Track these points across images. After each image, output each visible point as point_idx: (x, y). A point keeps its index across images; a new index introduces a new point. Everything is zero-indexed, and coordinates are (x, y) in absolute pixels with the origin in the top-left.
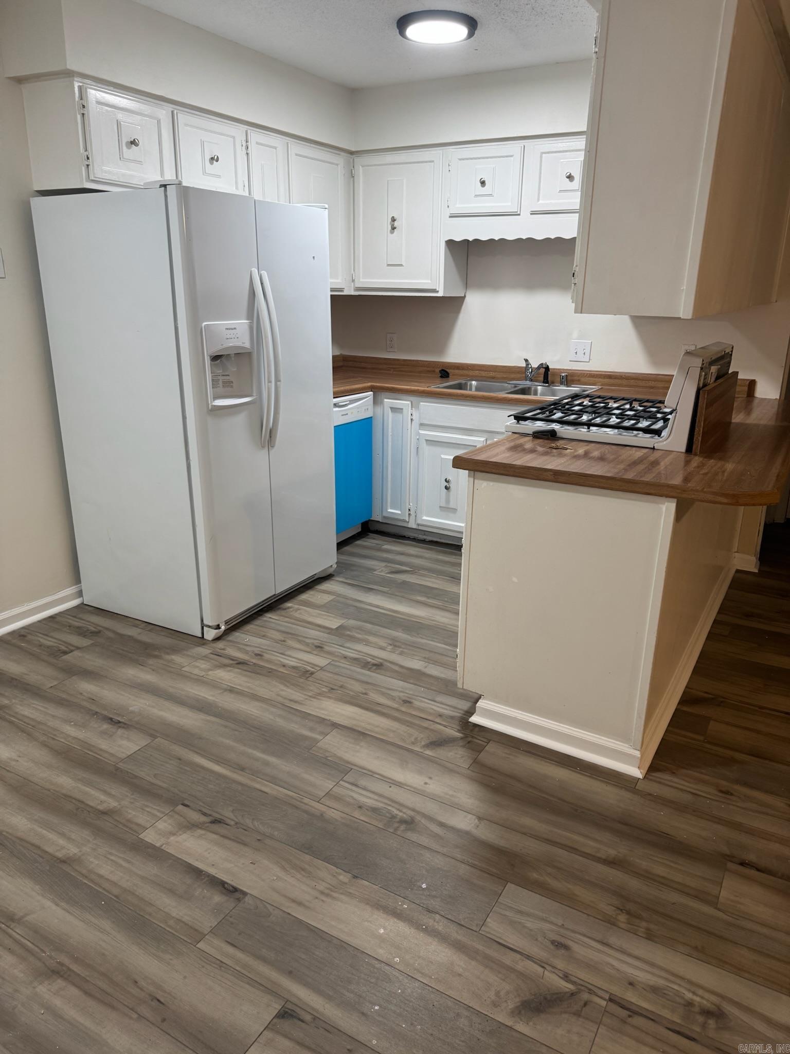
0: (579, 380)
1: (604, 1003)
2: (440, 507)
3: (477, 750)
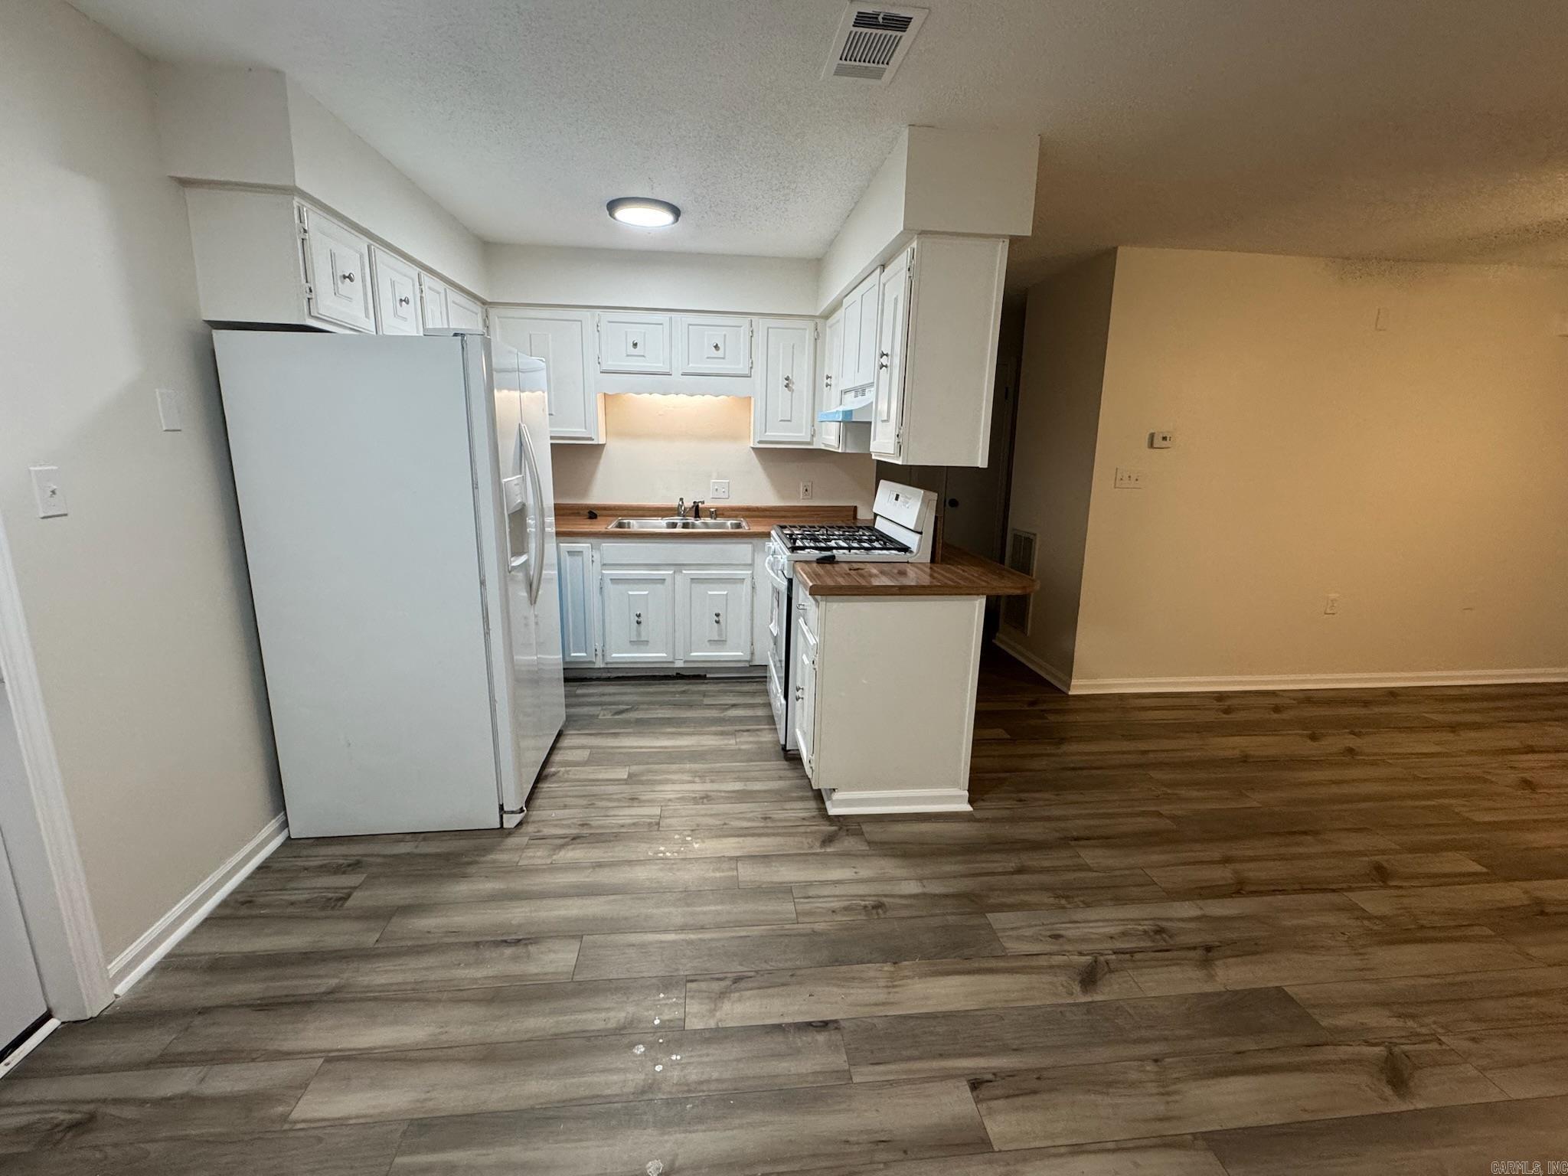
0: (724, 515)
1: (1114, 957)
2: (631, 642)
3: (859, 833)
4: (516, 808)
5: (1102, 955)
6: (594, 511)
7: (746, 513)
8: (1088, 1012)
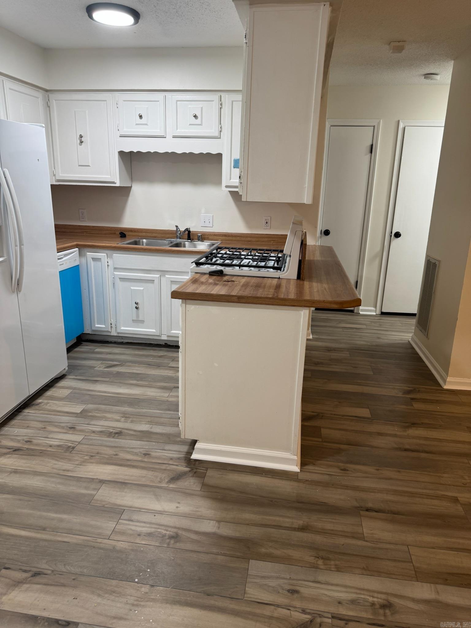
0: (208, 238)
1: (330, 621)
2: (133, 320)
3: (202, 476)
5: (321, 616)
6: (124, 233)
7: (224, 238)
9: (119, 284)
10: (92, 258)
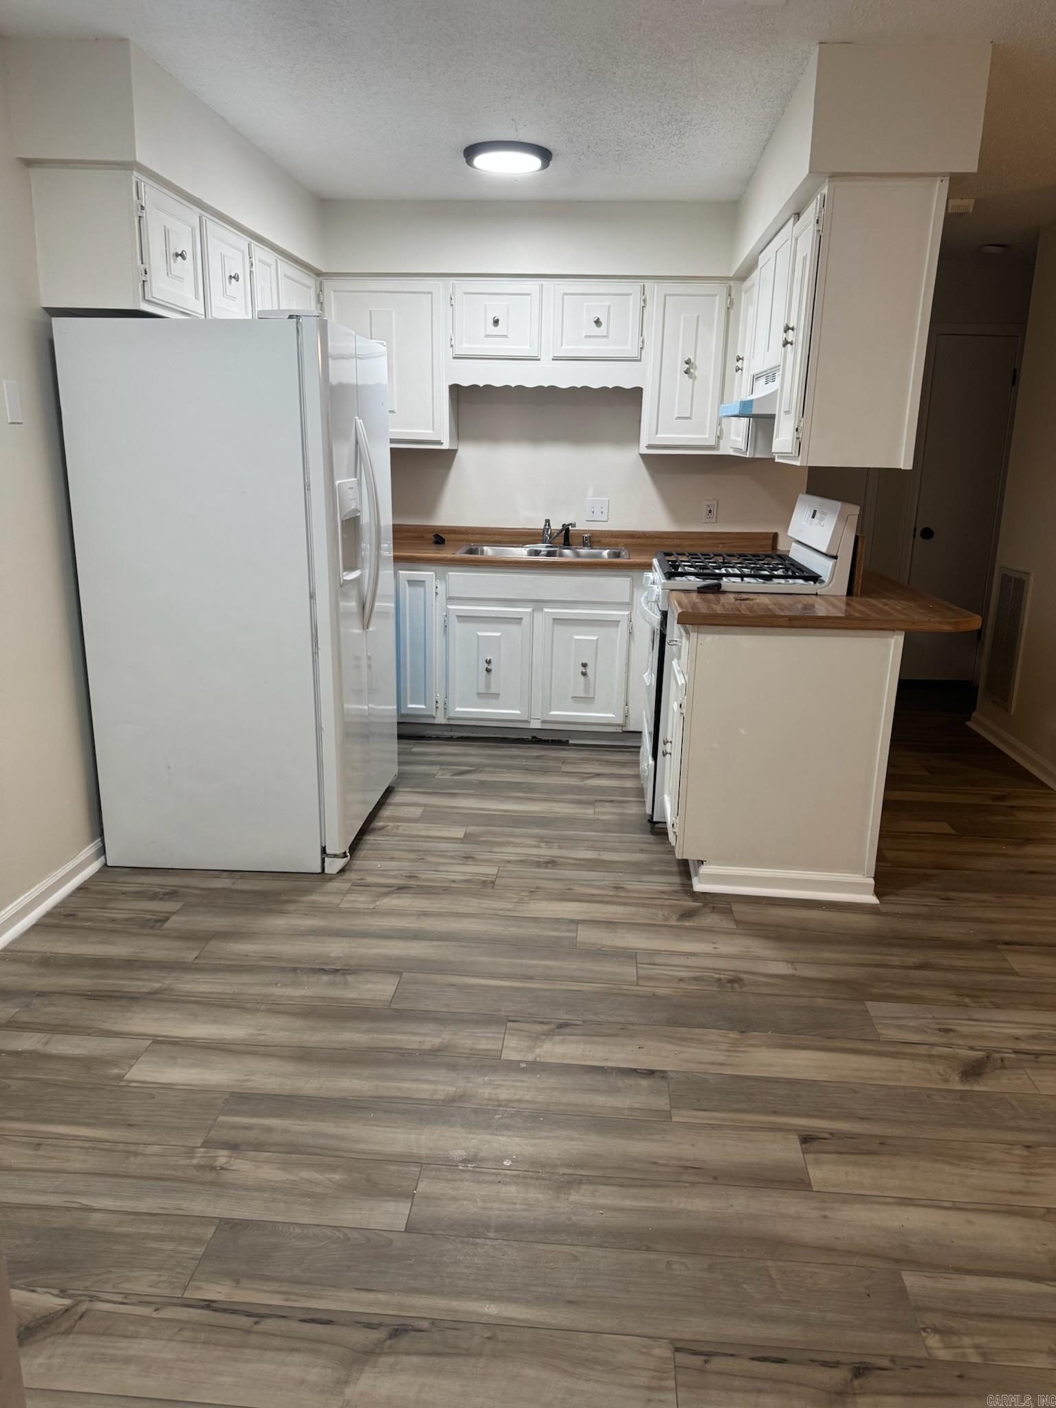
0: (599, 542)
1: (1013, 1056)
2: (478, 694)
3: (727, 912)
4: (339, 851)
5: (998, 1052)
6: (440, 535)
7: (629, 541)
8: (961, 1098)
9: (456, 627)
10: (408, 581)
